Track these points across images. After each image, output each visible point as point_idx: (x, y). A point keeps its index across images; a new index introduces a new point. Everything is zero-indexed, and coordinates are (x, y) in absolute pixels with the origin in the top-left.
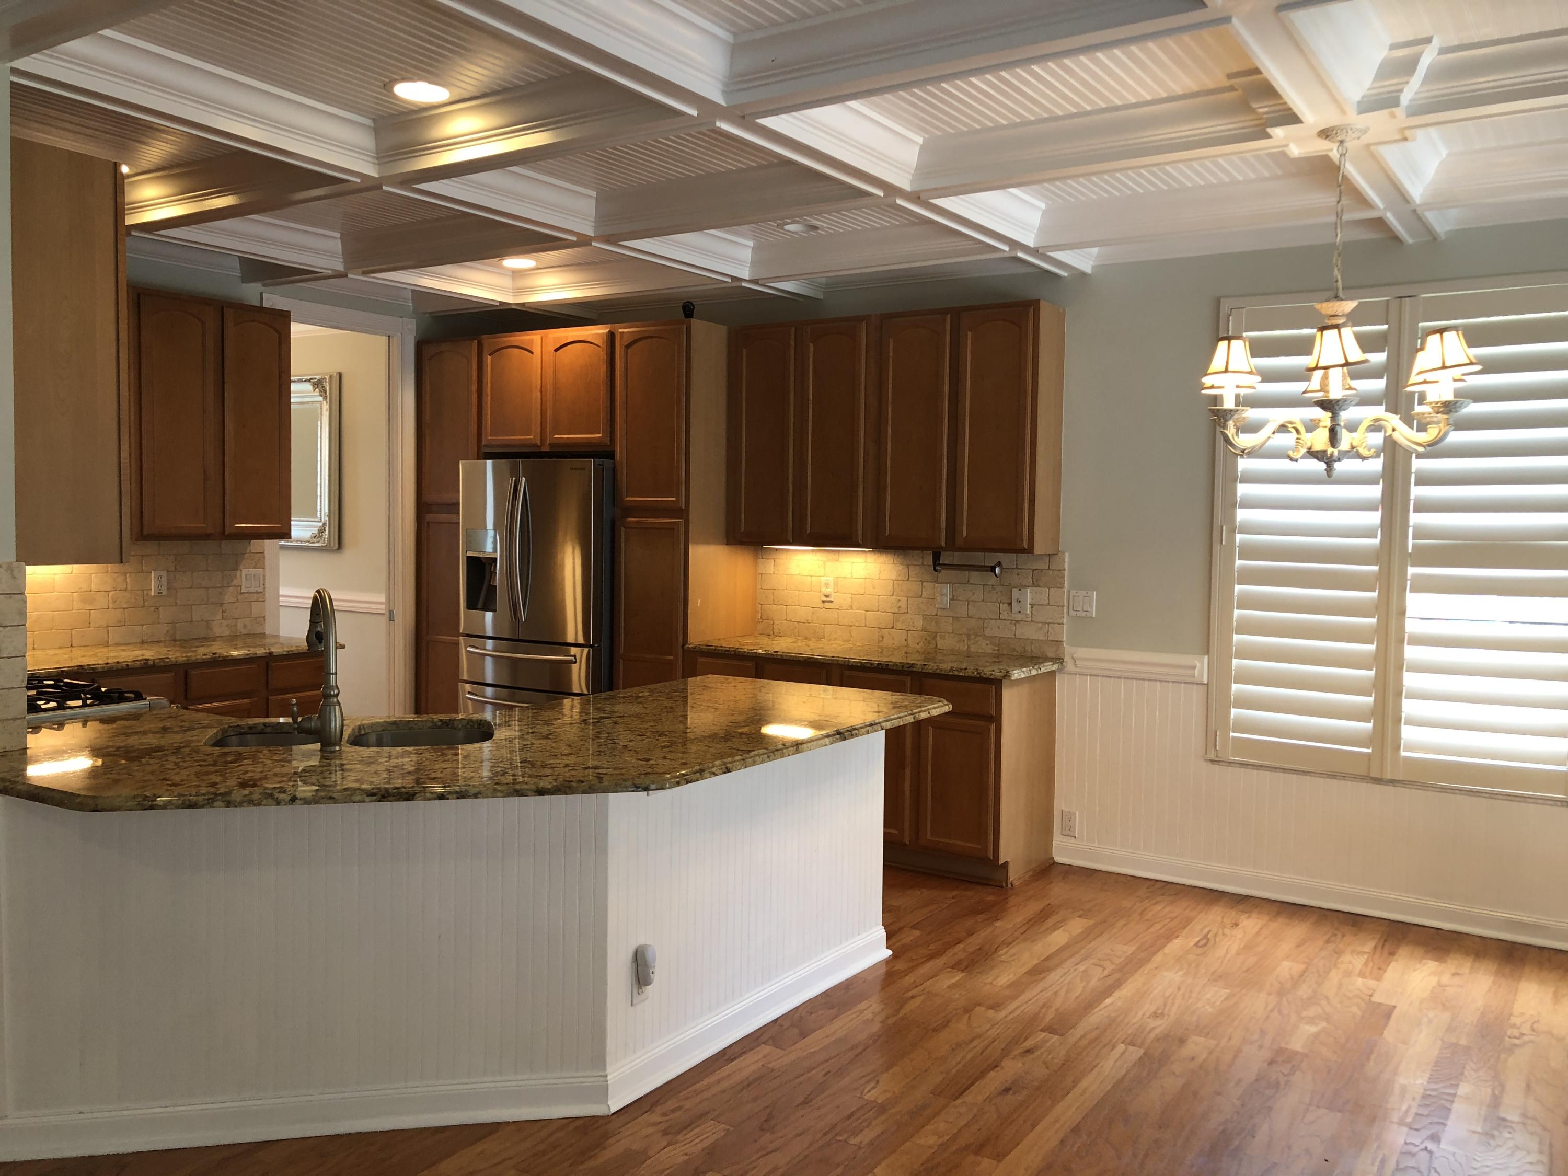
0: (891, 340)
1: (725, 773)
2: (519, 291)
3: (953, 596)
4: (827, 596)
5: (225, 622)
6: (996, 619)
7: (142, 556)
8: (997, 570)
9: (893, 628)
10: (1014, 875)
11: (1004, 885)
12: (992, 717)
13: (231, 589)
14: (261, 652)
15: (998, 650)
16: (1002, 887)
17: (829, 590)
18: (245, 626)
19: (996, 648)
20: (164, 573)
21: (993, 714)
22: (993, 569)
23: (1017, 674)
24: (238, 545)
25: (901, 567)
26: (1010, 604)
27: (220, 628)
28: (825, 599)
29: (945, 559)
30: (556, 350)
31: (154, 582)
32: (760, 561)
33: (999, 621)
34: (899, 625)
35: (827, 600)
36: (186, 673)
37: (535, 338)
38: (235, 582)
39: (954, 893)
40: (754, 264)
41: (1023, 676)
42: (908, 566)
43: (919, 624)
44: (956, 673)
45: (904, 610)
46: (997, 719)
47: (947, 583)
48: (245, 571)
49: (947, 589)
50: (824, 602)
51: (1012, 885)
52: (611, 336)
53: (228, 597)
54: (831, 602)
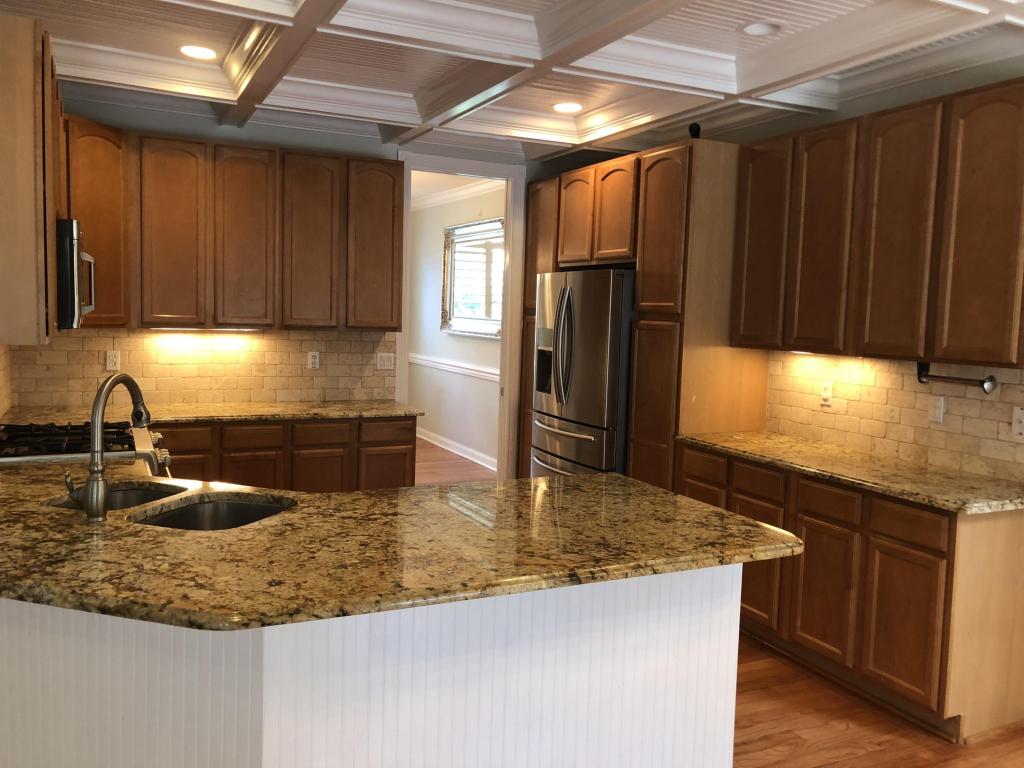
0: (880, 140)
1: (338, 616)
2: (583, 132)
3: (947, 410)
4: (825, 400)
5: (363, 391)
6: (993, 439)
7: (302, 341)
8: (987, 386)
9: (885, 437)
10: (967, 731)
11: (954, 741)
12: (943, 553)
13: (368, 367)
14: (352, 414)
15: (994, 473)
16: (951, 742)
17: (825, 395)
18: (379, 394)
19: (992, 471)
20: (317, 354)
21: (945, 549)
22: (982, 383)
23: (975, 508)
24: (374, 336)
25: (895, 376)
26: (1010, 424)
27: (360, 394)
28: (823, 403)
29: (933, 370)
30: (603, 179)
31: (312, 359)
32: (771, 363)
33: (997, 442)
34: (891, 435)
35: (825, 404)
36: (293, 427)
37: (591, 172)
38: (372, 362)
39: (886, 737)
40: (741, 77)
41: (988, 510)
42: (903, 375)
43: (910, 436)
44: (906, 497)
45: (896, 420)
46: (948, 555)
47: (941, 395)
48: (379, 355)
49: (941, 402)
50: (822, 405)
51: (965, 743)
52: (638, 162)
53: (367, 372)
54: (829, 406)
